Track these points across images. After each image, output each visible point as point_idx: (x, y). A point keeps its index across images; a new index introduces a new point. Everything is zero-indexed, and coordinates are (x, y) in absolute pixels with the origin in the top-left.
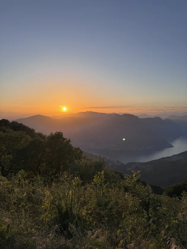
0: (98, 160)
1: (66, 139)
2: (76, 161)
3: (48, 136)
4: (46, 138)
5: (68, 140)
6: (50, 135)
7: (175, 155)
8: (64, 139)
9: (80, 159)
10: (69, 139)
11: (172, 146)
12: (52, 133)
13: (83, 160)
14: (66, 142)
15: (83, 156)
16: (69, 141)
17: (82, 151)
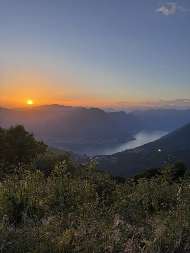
0: (62, 154)
1: (29, 133)
2: (39, 156)
3: (8, 130)
4: (5, 133)
5: (30, 133)
6: (10, 128)
7: (137, 147)
8: (26, 133)
9: (43, 153)
10: (32, 133)
11: (135, 139)
12: (12, 127)
13: (47, 154)
14: (28, 136)
15: (47, 150)
16: (32, 135)
17: (46, 145)
